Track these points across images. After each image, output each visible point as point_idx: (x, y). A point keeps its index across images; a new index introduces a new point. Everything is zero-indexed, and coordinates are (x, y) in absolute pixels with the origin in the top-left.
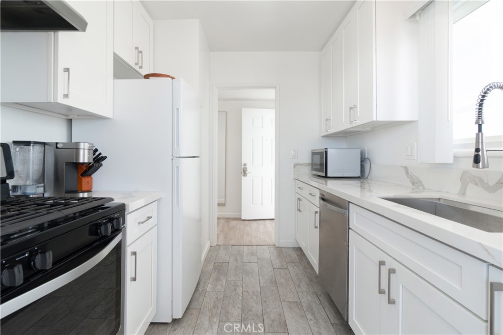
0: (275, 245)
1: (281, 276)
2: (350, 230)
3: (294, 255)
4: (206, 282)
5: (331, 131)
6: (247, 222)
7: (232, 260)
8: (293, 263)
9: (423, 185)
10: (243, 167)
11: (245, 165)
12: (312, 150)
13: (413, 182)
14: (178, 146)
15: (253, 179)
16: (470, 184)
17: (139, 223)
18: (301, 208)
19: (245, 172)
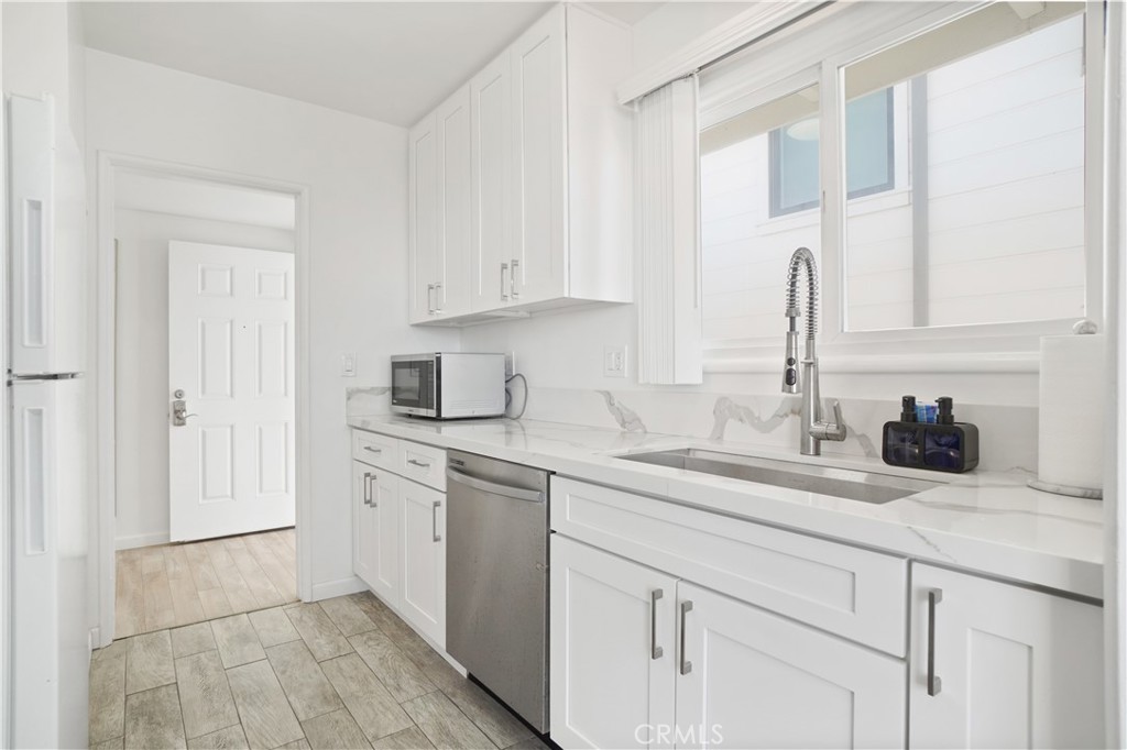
0: (300, 600)
1: (344, 676)
2: (552, 535)
3: (358, 613)
5: (444, 314)
6: (191, 546)
7: (184, 672)
8: (362, 634)
9: (644, 427)
10: (173, 399)
11: (179, 394)
12: (392, 357)
13: (623, 420)
15: (204, 433)
16: (730, 420)
18: (378, 498)
19: (179, 416)
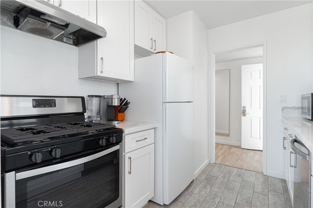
0: (263, 173)
1: (258, 200)
4: (196, 186)
7: (221, 176)
8: (275, 192)
10: (242, 109)
11: (244, 107)
12: (302, 95)
14: (165, 95)
15: (251, 119)
17: (137, 141)
19: (244, 113)
